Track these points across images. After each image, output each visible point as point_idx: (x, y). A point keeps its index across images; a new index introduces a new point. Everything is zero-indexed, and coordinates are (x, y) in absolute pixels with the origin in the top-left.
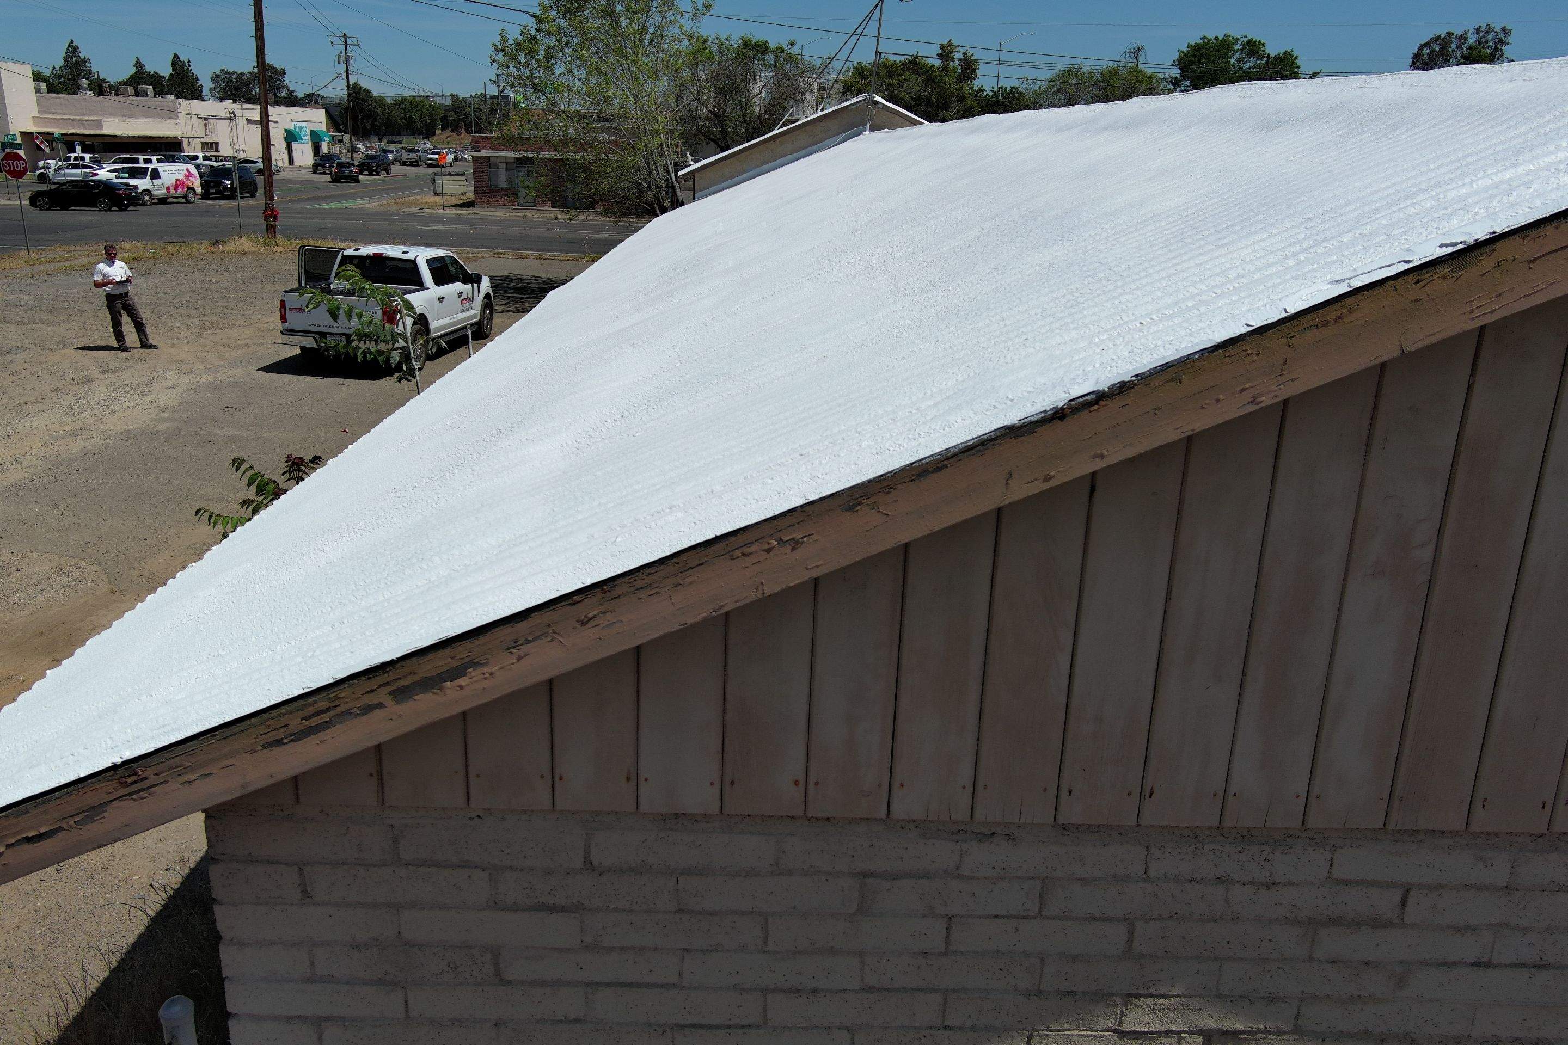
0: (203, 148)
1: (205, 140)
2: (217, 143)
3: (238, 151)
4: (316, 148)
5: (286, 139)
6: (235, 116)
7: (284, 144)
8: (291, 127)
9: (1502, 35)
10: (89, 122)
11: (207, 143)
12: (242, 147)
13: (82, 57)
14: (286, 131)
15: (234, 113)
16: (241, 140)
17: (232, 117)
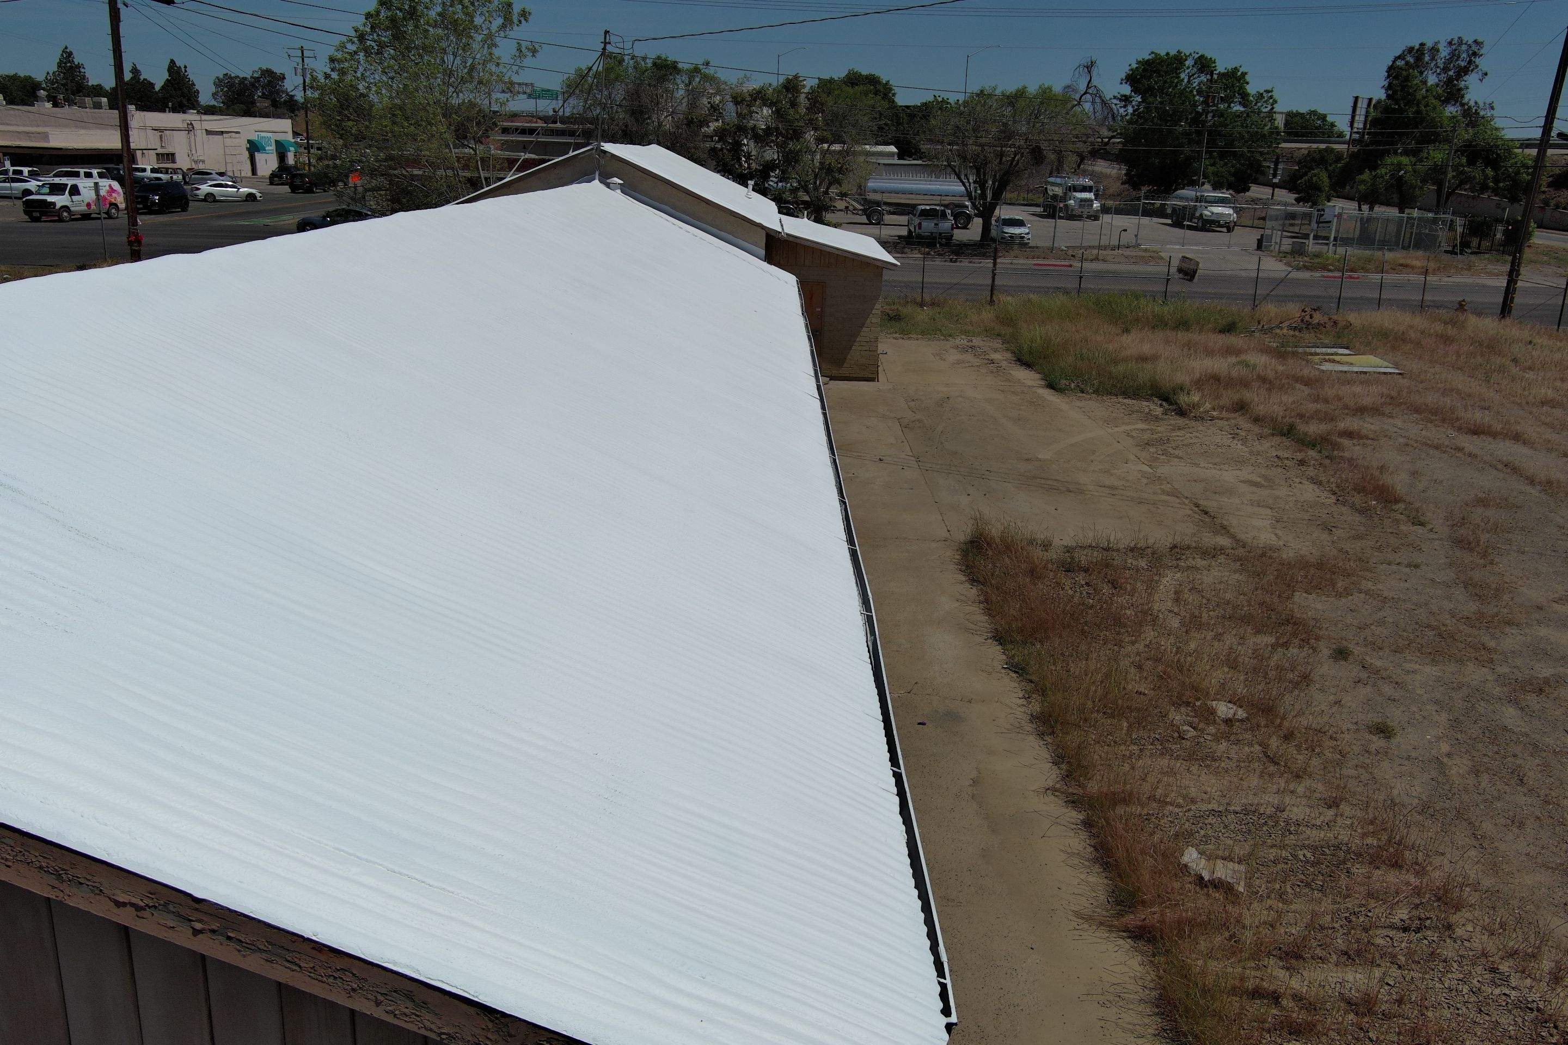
0: (158, 159)
1: (160, 151)
2: (173, 155)
3: (196, 162)
4: (282, 157)
5: (248, 149)
6: (193, 128)
7: (247, 154)
8: (254, 137)
9: (1474, 48)
10: (35, 135)
11: (163, 155)
12: (201, 158)
13: (76, 63)
14: (249, 141)
15: (191, 124)
16: (200, 152)
17: (190, 128)
